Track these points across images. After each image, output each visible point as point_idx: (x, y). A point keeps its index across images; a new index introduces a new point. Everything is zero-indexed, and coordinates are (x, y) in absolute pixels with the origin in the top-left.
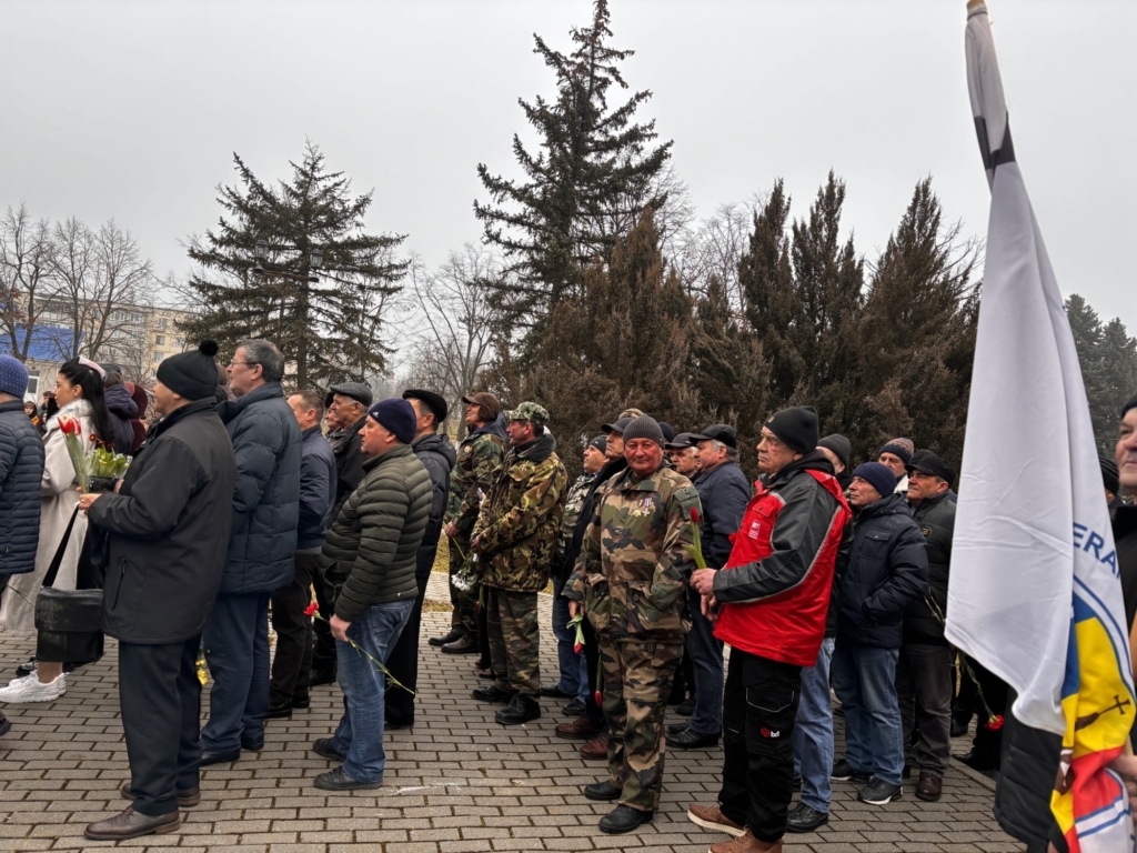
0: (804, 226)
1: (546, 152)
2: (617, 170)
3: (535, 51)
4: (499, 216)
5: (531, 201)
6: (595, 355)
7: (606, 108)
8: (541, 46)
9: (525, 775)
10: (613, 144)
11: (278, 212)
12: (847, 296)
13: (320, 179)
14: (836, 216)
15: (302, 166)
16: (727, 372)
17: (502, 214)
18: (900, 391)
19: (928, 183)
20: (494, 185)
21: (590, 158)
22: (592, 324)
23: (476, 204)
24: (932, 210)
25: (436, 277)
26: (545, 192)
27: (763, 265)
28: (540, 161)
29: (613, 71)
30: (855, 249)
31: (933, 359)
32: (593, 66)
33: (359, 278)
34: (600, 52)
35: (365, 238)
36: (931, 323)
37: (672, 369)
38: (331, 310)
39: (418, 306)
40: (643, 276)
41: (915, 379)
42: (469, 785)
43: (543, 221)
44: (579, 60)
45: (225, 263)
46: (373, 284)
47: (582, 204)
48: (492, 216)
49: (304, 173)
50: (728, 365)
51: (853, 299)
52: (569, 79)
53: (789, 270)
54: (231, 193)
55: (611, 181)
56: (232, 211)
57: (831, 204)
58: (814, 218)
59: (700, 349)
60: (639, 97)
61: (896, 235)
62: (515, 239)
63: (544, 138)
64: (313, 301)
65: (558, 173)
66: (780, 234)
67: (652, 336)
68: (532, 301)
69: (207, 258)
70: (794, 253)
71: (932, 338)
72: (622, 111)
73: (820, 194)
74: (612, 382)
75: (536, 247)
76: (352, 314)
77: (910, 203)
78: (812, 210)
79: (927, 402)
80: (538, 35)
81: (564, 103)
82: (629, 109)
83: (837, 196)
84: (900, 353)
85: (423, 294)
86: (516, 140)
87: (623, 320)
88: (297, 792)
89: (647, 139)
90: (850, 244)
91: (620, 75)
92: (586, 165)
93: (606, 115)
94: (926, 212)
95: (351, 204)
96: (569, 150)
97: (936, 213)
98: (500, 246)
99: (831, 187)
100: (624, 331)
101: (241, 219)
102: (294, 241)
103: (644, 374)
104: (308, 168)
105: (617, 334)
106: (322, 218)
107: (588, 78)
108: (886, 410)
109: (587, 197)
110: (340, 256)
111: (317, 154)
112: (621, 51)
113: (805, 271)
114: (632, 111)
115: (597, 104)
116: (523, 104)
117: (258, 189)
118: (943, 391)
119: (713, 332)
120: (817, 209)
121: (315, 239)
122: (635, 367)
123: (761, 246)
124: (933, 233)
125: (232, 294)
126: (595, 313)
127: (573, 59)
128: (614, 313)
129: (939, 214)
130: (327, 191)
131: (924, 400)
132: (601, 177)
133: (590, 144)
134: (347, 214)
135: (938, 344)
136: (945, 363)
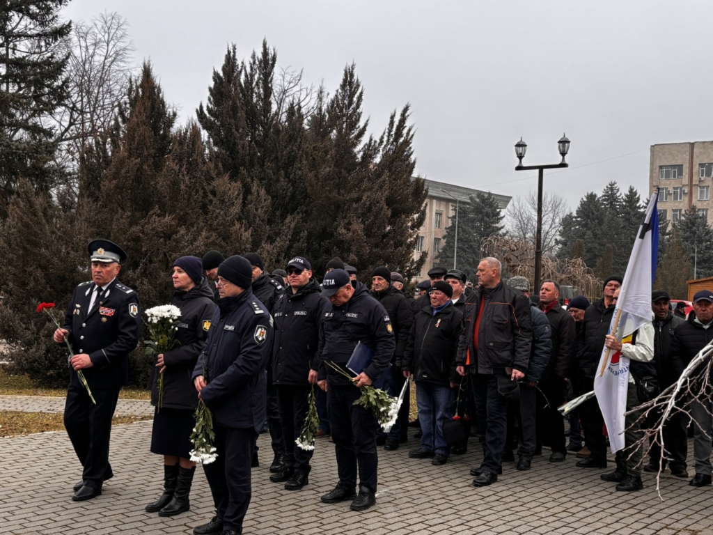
19: (353, 69)
24: (357, 89)
31: (378, 202)
57: (265, 67)
77: (341, 82)
83: (270, 62)
94: (353, 90)
99: (265, 53)
120: (252, 68)
124: (358, 106)
135: (377, 191)
136: (387, 205)
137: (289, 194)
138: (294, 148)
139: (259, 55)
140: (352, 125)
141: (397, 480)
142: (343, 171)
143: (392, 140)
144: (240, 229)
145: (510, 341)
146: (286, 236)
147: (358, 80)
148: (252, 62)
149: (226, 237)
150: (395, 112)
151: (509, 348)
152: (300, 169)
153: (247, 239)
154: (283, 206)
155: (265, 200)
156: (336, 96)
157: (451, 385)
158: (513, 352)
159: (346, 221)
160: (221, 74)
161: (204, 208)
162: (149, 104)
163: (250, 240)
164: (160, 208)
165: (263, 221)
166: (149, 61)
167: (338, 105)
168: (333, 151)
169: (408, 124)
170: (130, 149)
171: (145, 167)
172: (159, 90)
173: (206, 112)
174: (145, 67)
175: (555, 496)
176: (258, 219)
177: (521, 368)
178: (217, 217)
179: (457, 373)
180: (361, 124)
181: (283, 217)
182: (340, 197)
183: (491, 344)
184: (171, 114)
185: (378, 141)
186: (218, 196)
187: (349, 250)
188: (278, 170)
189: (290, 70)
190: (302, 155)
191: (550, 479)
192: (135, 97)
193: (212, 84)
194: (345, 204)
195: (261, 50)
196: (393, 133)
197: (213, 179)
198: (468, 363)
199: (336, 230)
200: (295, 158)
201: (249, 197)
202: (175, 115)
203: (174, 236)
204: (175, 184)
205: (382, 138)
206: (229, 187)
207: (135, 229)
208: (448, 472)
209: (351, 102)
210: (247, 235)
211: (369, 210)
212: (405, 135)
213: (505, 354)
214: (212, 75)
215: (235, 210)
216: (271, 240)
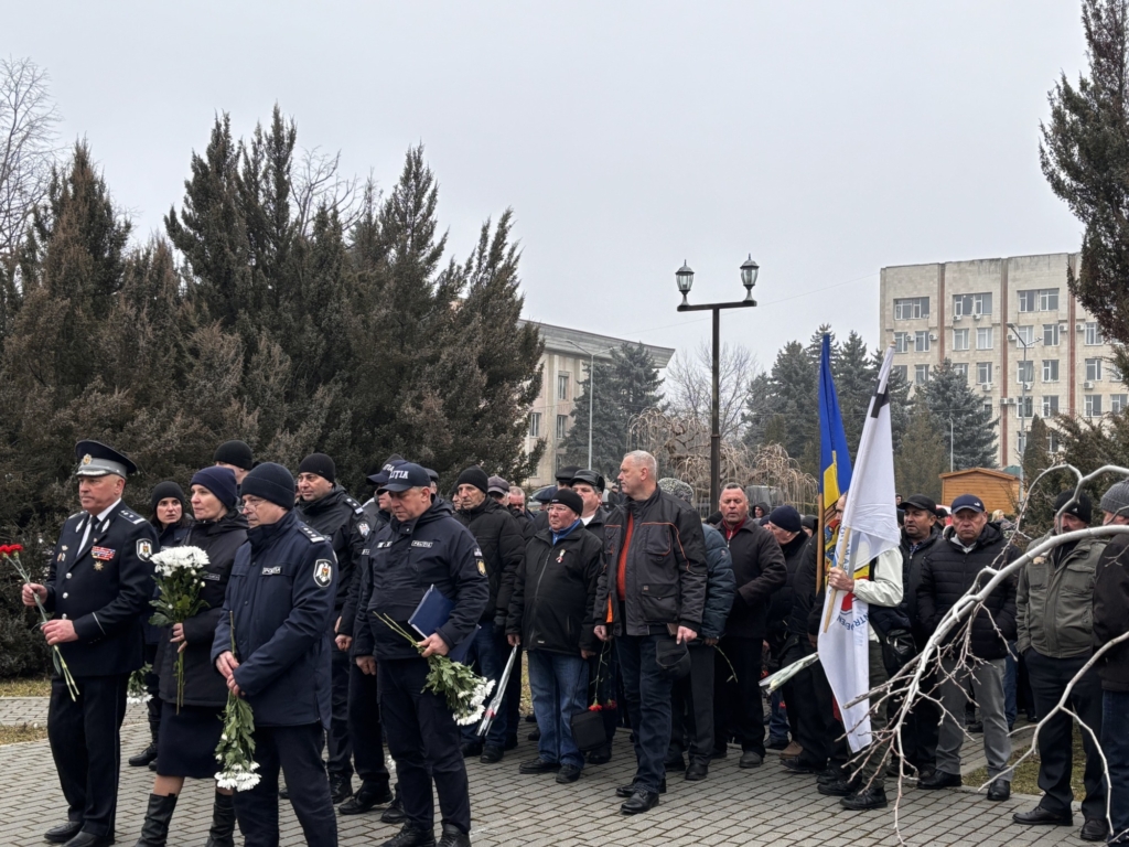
19: (420, 153)
31: (465, 363)
77: (402, 173)
99: (278, 127)
135: (464, 345)
136: (480, 367)
137: (320, 351)
138: (328, 278)
139: (268, 130)
140: (421, 242)
141: (501, 812)
142: (408, 313)
143: (485, 264)
144: (239, 410)
145: (674, 582)
146: (317, 420)
147: (428, 171)
148: (256, 140)
149: (216, 424)
150: (489, 221)
151: (673, 592)
152: (338, 312)
153: (252, 426)
154: (310, 372)
155: (281, 363)
156: (395, 195)
157: (584, 654)
158: (680, 599)
159: (415, 393)
160: (206, 160)
161: (179, 376)
162: (86, 210)
163: (257, 427)
164: (104, 379)
165: (278, 396)
166: (85, 140)
167: (397, 209)
168: (392, 283)
169: (510, 239)
170: (54, 283)
171: (79, 312)
172: (102, 186)
173: (181, 221)
174: (77, 148)
175: (750, 824)
176: (269, 393)
177: (691, 624)
178: (200, 392)
179: (595, 636)
180: (436, 240)
181: (311, 389)
182: (404, 356)
183: (646, 588)
184: (123, 225)
185: (464, 267)
186: (203, 359)
187: (420, 440)
188: (302, 314)
189: (319, 153)
190: (340, 289)
191: (741, 797)
192: (62, 199)
193: (190, 176)
194: (412, 366)
195: (272, 121)
196: (486, 253)
197: (193, 329)
198: (609, 620)
199: (398, 407)
200: (329, 294)
201: (254, 358)
202: (128, 226)
203: (129, 424)
204: (129, 339)
205: (470, 261)
206: (220, 342)
207: (64, 414)
208: (582, 794)
209: (418, 206)
210: (251, 420)
211: (452, 375)
212: (506, 257)
213: (667, 603)
214: (190, 161)
215: (231, 380)
216: (292, 426)
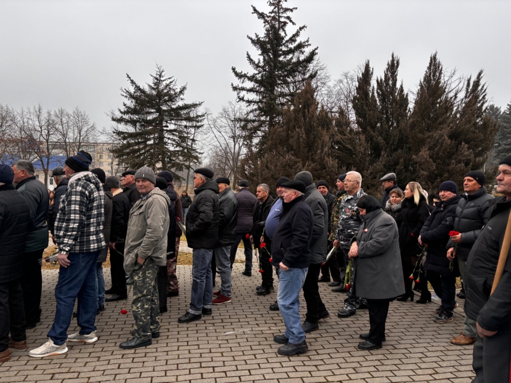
0: (381, 80)
1: (261, 58)
2: (294, 63)
3: (252, 13)
4: (243, 89)
5: (256, 81)
6: (290, 149)
7: (286, 35)
8: (255, 10)
9: (275, 325)
10: (291, 51)
11: (147, 97)
12: (402, 111)
13: (164, 81)
14: (396, 74)
15: (155, 76)
16: (350, 150)
17: (244, 88)
18: (428, 152)
20: (240, 76)
21: (281, 58)
22: (288, 135)
23: (232, 85)
24: (439, 67)
25: (217, 118)
26: (262, 76)
27: (363, 100)
28: (259, 62)
29: (288, 18)
30: (404, 88)
32: (279, 17)
33: (184, 123)
34: (282, 10)
35: (186, 105)
36: (440, 119)
37: (324, 152)
38: (174, 138)
39: (210, 132)
40: (308, 111)
41: (435, 145)
42: (252, 330)
43: (262, 89)
44: (273, 15)
45: (127, 122)
46: (190, 125)
47: (279, 79)
48: (240, 89)
49: (157, 79)
50: (350, 147)
51: (404, 112)
52: (269, 24)
53: (376, 101)
54: (127, 91)
55: (291, 68)
56: (127, 99)
57: (393, 68)
58: (386, 75)
59: (337, 141)
60: (301, 29)
61: (422, 80)
62: (251, 99)
63: (260, 52)
64: (166, 135)
65: (267, 67)
66: (370, 85)
67: (314, 138)
68: (261, 126)
69: (119, 121)
70: (377, 93)
71: (442, 126)
72: (294, 36)
73: (388, 64)
74: (299, 160)
75: (260, 101)
76: (183, 139)
77: (428, 65)
78: (385, 72)
79: (441, 156)
80: (253, 6)
81: (267, 35)
82: (297, 34)
83: (396, 65)
84: (428, 134)
85: (212, 126)
86: (248, 54)
87: (301, 132)
88: (186, 336)
89: (306, 47)
90: (402, 86)
91: (292, 19)
92: (280, 62)
93: (287, 38)
94: (436, 68)
95: (178, 90)
96: (271, 56)
97: (440, 68)
98: (244, 102)
100: (302, 137)
101: (132, 102)
102: (155, 109)
103: (312, 155)
104: (158, 76)
105: (299, 139)
106: (166, 98)
107: (277, 23)
108: (422, 161)
109: (281, 76)
110: (176, 114)
111: (161, 70)
112: (291, 8)
113: (383, 100)
114: (298, 35)
115: (282, 34)
116: (249, 38)
117: (138, 88)
118: (448, 150)
119: (342, 133)
120: (387, 72)
121: (164, 108)
122: (308, 152)
123: (361, 92)
124: (439, 78)
125: (131, 135)
126: (289, 130)
127: (270, 15)
128: (297, 129)
129: (442, 69)
130: (167, 85)
131: (440, 155)
132: (287, 66)
133: (281, 52)
134: (177, 95)
143: (468, 95)
147: (439, 62)
182: (423, 136)
196: (469, 90)
211: (438, 142)
214: (356, 79)
